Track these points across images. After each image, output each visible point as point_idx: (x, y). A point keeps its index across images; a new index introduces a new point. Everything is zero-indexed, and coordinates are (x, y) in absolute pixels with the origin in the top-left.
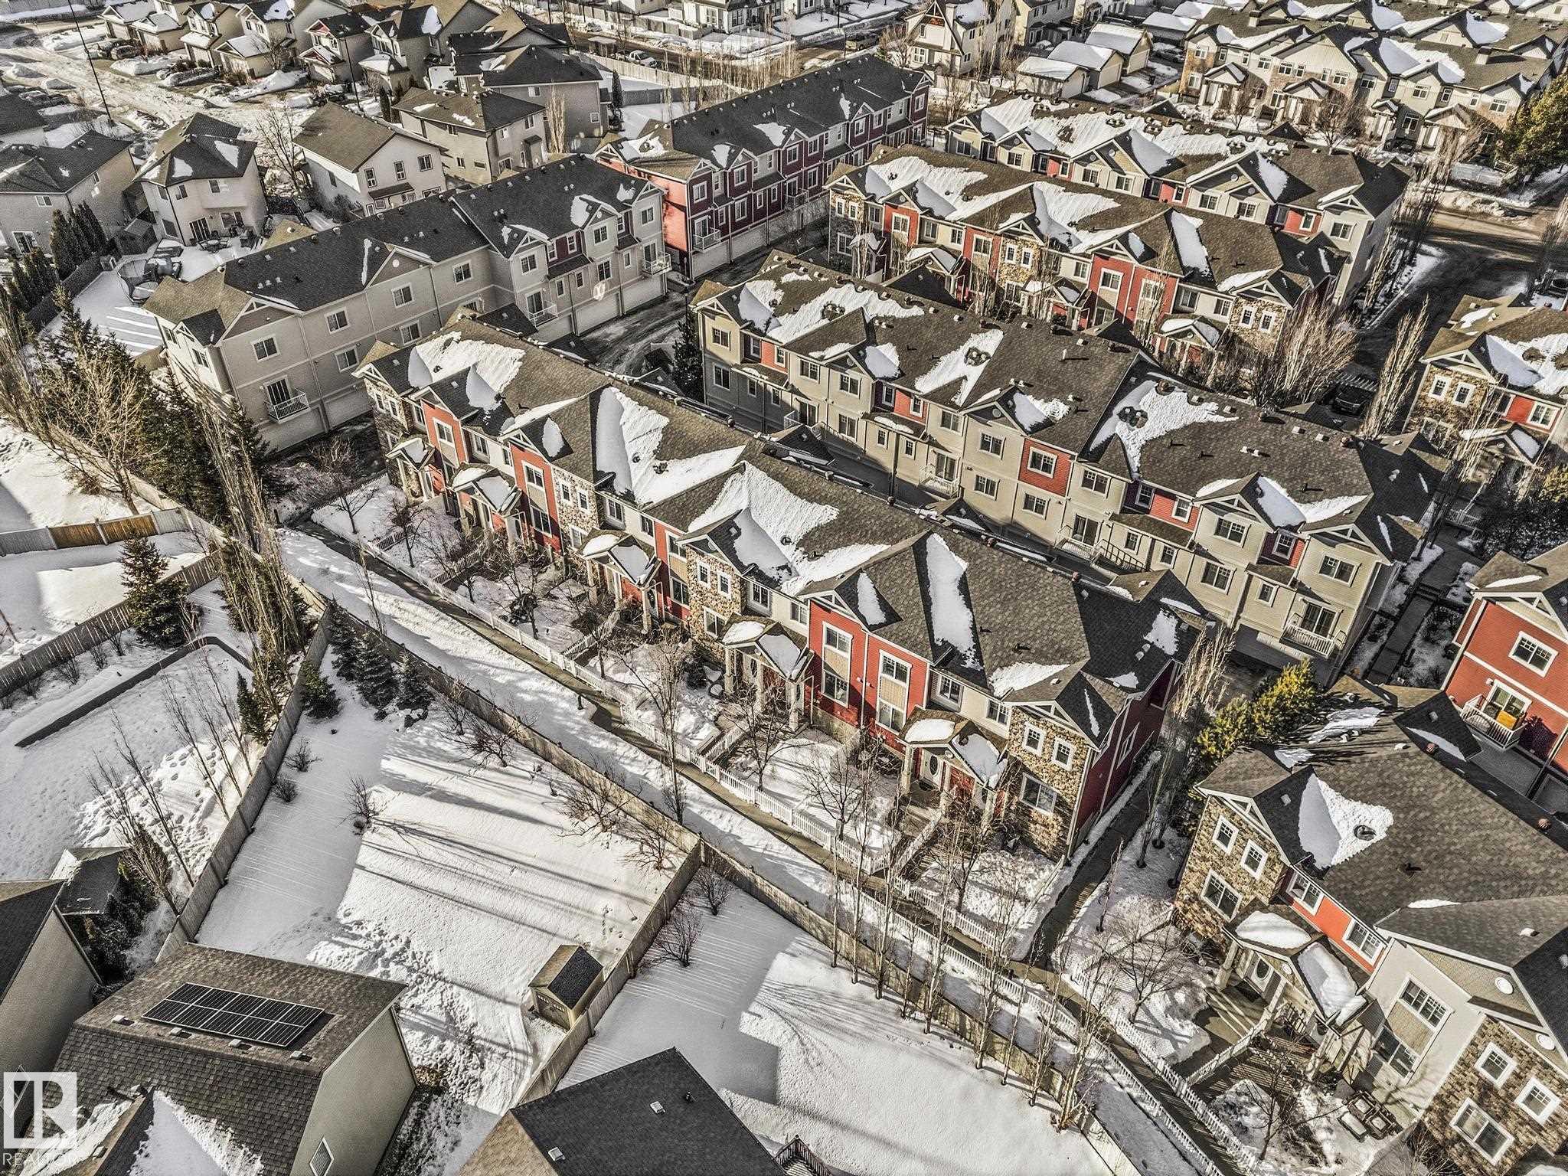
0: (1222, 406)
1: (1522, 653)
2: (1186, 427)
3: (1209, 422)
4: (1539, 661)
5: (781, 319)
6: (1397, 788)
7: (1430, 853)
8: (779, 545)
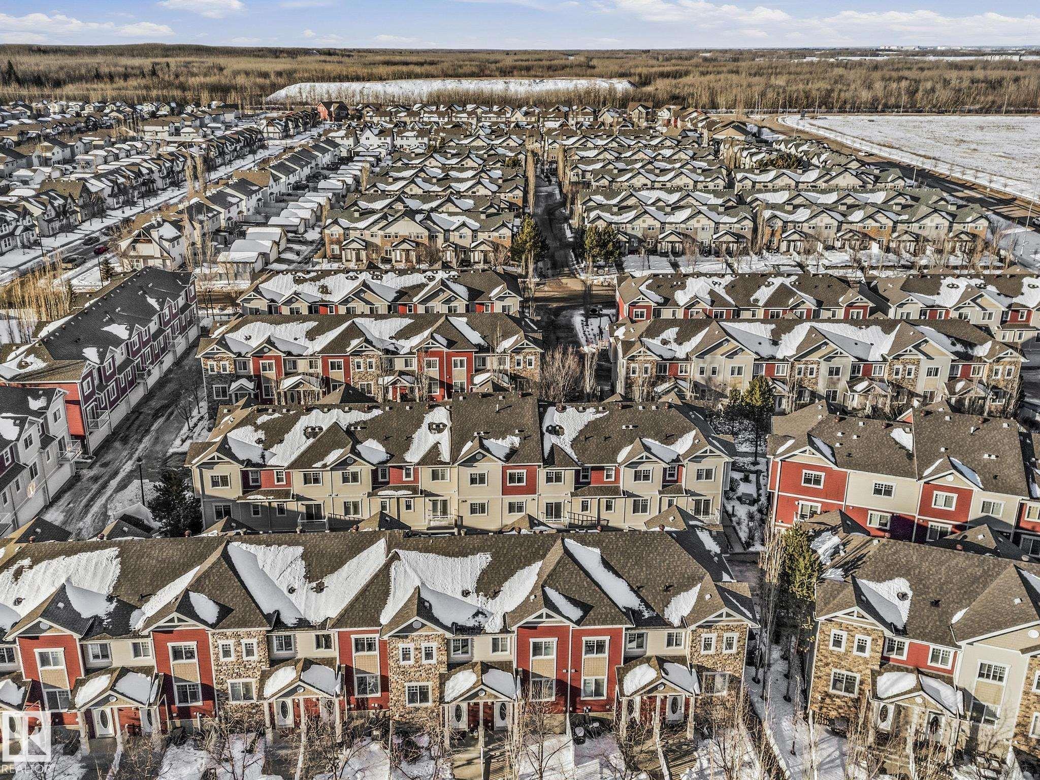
0: (597, 408)
1: (808, 481)
2: (586, 426)
3: (597, 419)
4: (817, 482)
5: (273, 450)
6: (896, 564)
7: (936, 589)
8: (464, 599)
